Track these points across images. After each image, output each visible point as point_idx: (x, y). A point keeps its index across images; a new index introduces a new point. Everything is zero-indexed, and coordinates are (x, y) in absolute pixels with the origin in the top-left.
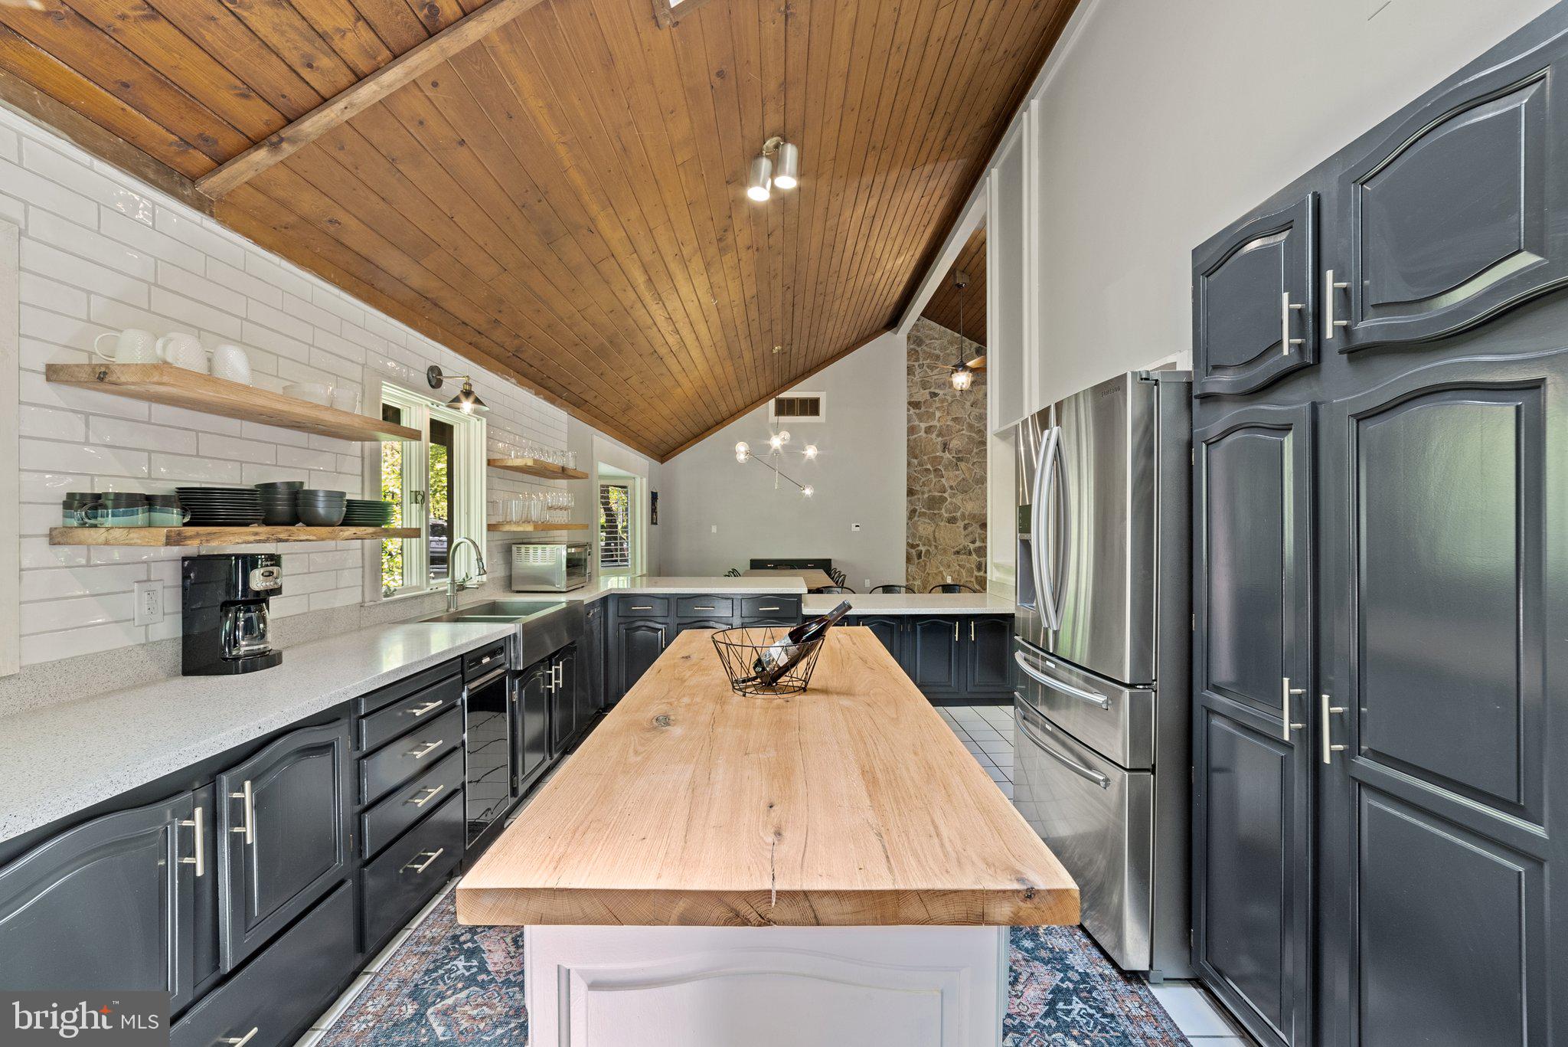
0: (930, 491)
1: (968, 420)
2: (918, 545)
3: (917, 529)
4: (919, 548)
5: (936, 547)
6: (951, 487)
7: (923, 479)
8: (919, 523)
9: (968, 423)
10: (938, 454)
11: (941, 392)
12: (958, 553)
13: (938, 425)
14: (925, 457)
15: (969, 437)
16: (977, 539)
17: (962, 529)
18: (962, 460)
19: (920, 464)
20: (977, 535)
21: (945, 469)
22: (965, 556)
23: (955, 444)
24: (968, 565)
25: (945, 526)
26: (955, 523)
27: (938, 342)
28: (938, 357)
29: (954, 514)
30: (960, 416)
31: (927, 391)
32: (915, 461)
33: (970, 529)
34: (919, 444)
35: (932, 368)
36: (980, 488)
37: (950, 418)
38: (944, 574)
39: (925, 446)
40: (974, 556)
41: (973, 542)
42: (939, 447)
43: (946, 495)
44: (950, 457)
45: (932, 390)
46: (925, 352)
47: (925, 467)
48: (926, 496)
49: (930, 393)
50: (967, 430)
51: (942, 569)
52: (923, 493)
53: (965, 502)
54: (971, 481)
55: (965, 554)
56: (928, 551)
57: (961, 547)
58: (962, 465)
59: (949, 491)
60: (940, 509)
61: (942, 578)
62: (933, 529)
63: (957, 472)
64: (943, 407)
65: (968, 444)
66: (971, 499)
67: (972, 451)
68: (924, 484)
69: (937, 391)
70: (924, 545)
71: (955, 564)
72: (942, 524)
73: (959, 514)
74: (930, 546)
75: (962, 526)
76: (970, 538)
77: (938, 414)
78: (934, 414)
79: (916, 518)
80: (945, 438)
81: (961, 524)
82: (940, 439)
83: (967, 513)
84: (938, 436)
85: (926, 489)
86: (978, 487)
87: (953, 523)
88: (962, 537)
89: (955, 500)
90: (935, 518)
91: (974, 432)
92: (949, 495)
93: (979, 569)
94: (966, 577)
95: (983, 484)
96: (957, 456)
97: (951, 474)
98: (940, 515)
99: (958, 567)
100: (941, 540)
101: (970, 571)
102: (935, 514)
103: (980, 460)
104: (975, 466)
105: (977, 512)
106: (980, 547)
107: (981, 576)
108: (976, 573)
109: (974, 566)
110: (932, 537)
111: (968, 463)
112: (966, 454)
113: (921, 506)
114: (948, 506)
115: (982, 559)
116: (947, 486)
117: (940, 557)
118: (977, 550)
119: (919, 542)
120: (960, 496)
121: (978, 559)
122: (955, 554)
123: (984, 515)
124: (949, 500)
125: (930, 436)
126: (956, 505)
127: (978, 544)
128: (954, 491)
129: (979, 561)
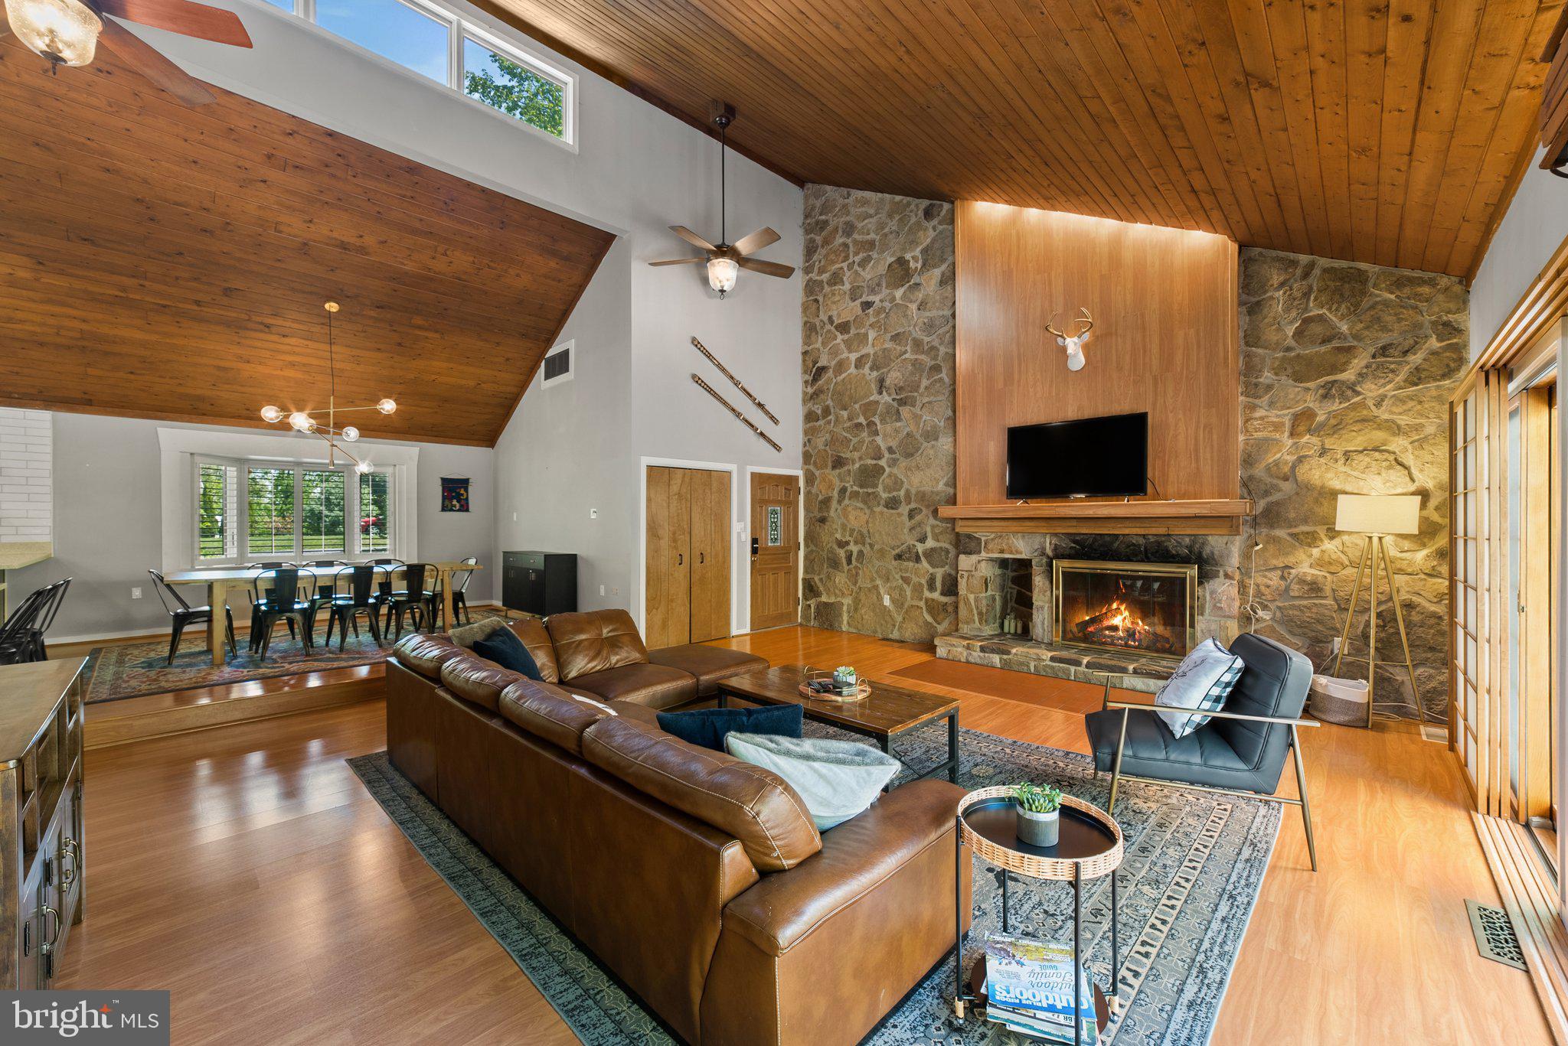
0: (860, 458)
1: (914, 335)
2: (847, 543)
3: (846, 517)
4: (849, 548)
5: (871, 546)
7: (855, 440)
8: (850, 509)
9: (914, 340)
10: (872, 398)
11: (876, 299)
12: (899, 557)
13: (872, 352)
14: (857, 406)
15: (915, 363)
16: (929, 535)
17: (905, 518)
18: (905, 404)
19: (850, 419)
20: (928, 529)
21: (881, 421)
22: (911, 564)
23: (894, 377)
24: (915, 579)
25: (882, 513)
26: (897, 509)
27: (874, 220)
28: (872, 244)
29: (895, 494)
30: (901, 330)
31: (858, 302)
32: (845, 414)
33: (918, 518)
34: (849, 387)
35: (863, 264)
36: (933, 446)
37: (888, 336)
38: (882, 591)
39: (856, 388)
40: (925, 563)
41: (923, 540)
42: (874, 387)
43: (883, 463)
44: (889, 399)
45: (864, 298)
46: (855, 242)
47: (856, 421)
48: (857, 465)
49: (862, 304)
50: (915, 352)
51: (878, 582)
52: (854, 462)
53: (909, 473)
54: (918, 436)
55: (908, 560)
56: (861, 553)
57: (904, 547)
58: (905, 411)
59: (887, 455)
60: (876, 486)
62: (867, 516)
63: (898, 424)
64: (878, 321)
65: (912, 374)
66: (918, 467)
67: (919, 386)
68: (855, 448)
69: (871, 298)
70: (856, 543)
71: (897, 577)
72: (877, 509)
73: (902, 493)
74: (864, 544)
75: (906, 513)
76: (916, 534)
77: (872, 335)
78: (866, 335)
79: (846, 502)
80: (881, 371)
81: (904, 509)
82: (875, 374)
83: (913, 491)
84: (872, 369)
85: (856, 455)
86: (929, 445)
87: (892, 508)
88: (906, 531)
89: (895, 471)
90: (869, 499)
91: (923, 353)
92: (887, 462)
93: (931, 586)
94: (912, 599)
95: (936, 439)
96: (898, 397)
97: (889, 428)
98: (876, 495)
99: (900, 581)
100: (877, 535)
101: (918, 589)
102: (869, 494)
103: (932, 398)
104: (924, 410)
105: (927, 488)
106: (933, 550)
107: (933, 600)
108: (927, 594)
109: (923, 581)
110: (865, 531)
111: (914, 406)
112: (911, 392)
113: (852, 483)
114: (887, 481)
115: (936, 570)
116: (883, 447)
117: (877, 563)
118: (930, 554)
119: (850, 538)
120: (903, 463)
121: (931, 570)
122: (895, 559)
123: (938, 493)
124: (887, 470)
125: (861, 371)
126: (896, 477)
127: (930, 543)
128: (893, 456)
129: (931, 574)
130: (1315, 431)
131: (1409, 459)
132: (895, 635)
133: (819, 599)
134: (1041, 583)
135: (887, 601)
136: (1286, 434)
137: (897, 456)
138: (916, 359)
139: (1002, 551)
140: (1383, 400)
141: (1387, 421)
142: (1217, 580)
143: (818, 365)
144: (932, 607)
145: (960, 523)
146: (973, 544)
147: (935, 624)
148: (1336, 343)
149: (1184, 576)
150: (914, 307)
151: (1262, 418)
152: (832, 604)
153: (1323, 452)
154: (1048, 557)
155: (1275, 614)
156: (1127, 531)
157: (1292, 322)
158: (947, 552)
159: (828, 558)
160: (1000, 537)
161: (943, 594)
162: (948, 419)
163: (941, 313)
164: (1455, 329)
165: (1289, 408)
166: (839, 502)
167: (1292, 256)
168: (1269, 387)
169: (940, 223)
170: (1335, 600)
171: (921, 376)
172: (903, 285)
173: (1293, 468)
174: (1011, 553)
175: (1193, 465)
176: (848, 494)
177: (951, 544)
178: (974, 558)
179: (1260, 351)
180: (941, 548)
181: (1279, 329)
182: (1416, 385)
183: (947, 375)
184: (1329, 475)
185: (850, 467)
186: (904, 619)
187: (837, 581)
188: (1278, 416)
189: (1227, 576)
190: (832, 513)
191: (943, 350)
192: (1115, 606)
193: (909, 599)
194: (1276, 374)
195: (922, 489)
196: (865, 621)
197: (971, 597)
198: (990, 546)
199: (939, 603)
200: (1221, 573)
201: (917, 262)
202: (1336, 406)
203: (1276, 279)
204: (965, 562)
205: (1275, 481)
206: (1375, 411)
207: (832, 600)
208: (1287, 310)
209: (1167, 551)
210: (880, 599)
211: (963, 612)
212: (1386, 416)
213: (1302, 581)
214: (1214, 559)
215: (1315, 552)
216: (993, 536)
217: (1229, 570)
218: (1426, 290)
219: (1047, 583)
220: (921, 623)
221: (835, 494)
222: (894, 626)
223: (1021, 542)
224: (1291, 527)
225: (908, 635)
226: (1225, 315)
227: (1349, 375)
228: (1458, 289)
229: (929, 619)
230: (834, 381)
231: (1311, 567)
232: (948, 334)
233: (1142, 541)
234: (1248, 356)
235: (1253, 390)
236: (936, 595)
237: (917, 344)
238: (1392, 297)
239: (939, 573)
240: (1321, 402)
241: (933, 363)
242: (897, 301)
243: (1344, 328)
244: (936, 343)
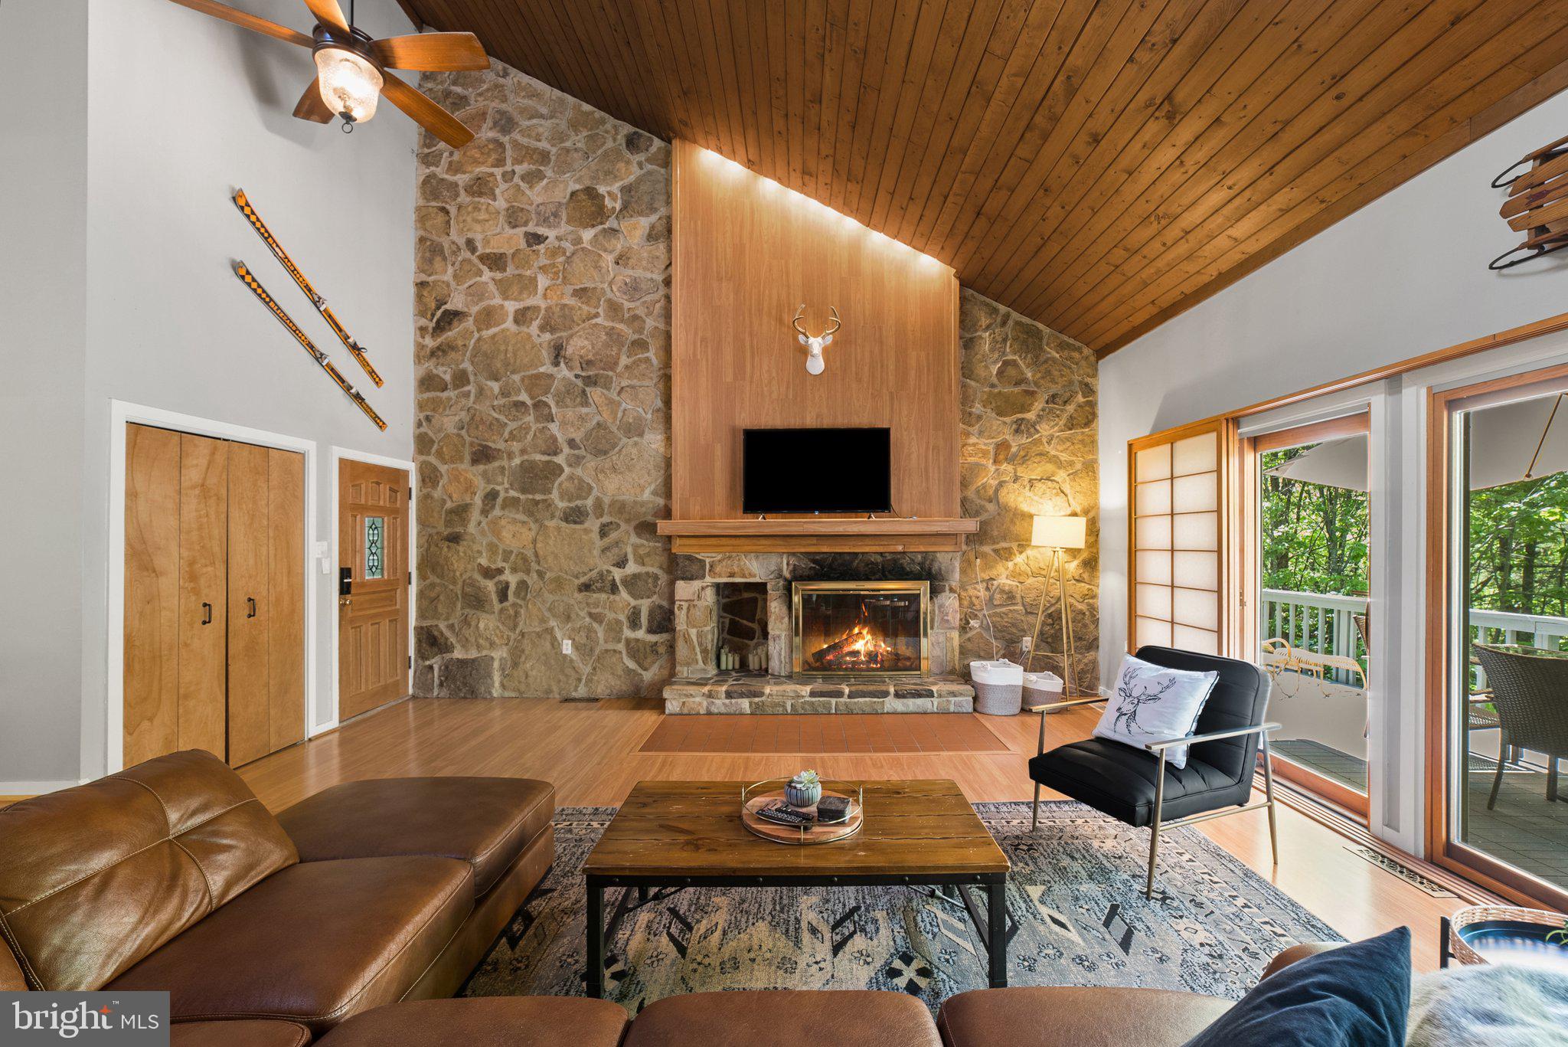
0: (523, 452)
1: (609, 295)
2: (500, 571)
3: (497, 533)
4: (503, 578)
5: (541, 574)
6: (572, 443)
7: (512, 425)
8: (503, 522)
9: (609, 301)
10: (542, 370)
12: (586, 587)
13: (543, 306)
14: (516, 378)
15: (610, 332)
16: (630, 557)
17: (595, 535)
18: (595, 384)
19: (504, 393)
20: (629, 550)
21: (557, 403)
22: (603, 596)
23: (578, 345)
24: (610, 615)
25: (558, 529)
26: (581, 523)
27: (548, 123)
28: (544, 157)
29: (579, 503)
30: (589, 285)
31: (521, 231)
32: (495, 386)
33: (614, 536)
34: (503, 348)
35: (531, 178)
36: (636, 444)
37: (569, 289)
38: (559, 635)
39: (515, 354)
40: (624, 594)
41: (621, 564)
42: (546, 355)
43: (560, 460)
44: (570, 375)
45: (531, 228)
46: (516, 144)
47: (515, 399)
48: (517, 461)
49: (527, 234)
50: (608, 317)
51: (553, 623)
52: (510, 455)
53: (601, 476)
54: (614, 429)
55: (601, 590)
56: (523, 586)
57: (594, 574)
58: (595, 394)
59: (566, 450)
60: (548, 491)
61: (553, 645)
62: (533, 533)
63: (584, 410)
64: (553, 265)
65: (607, 345)
66: (614, 469)
67: (616, 364)
68: (513, 437)
69: (541, 231)
70: (514, 570)
71: (582, 614)
72: (551, 524)
73: (589, 502)
74: (528, 572)
75: (596, 528)
76: (613, 555)
77: (543, 281)
78: (533, 281)
79: (497, 512)
80: (558, 335)
81: (593, 524)
82: (547, 336)
83: (607, 500)
84: (542, 328)
85: (516, 446)
86: (631, 441)
87: (575, 522)
88: (596, 552)
89: (579, 471)
90: (533, 510)
91: (622, 321)
92: (567, 460)
93: (634, 623)
94: (606, 642)
95: (641, 435)
96: (583, 374)
97: (570, 414)
98: (548, 504)
99: (588, 619)
100: (550, 559)
101: (614, 629)
102: (537, 503)
103: (635, 382)
104: (623, 395)
105: (627, 497)
106: (636, 577)
107: (637, 640)
108: (628, 633)
109: (622, 618)
110: (530, 554)
111: (608, 389)
112: (604, 369)
113: (506, 485)
114: (566, 485)
115: (640, 602)
116: (561, 439)
117: (550, 598)
118: (631, 583)
119: (504, 564)
120: (591, 463)
121: (633, 602)
122: (580, 590)
123: (643, 504)
124: (567, 470)
125: (524, 329)
126: (581, 480)
127: (632, 568)
128: (576, 452)
129: (634, 607)
130: (1010, 460)
131: (1067, 488)
132: (582, 691)
133: (447, 656)
134: (777, 610)
135: (567, 647)
136: (991, 461)
137: (582, 452)
138: (613, 328)
139: (732, 575)
140: (1052, 439)
141: (1054, 456)
142: (943, 594)
143: (448, 307)
144: (635, 650)
145: (678, 541)
146: (695, 567)
147: (640, 671)
148: (1024, 387)
149: (918, 592)
150: (609, 259)
151: (974, 445)
152: (473, 660)
153: (1016, 479)
154: (785, 579)
155: (982, 622)
156: (867, 549)
157: (995, 362)
158: (656, 578)
159: (465, 595)
160: (730, 557)
161: (650, 631)
162: (658, 410)
163: (649, 275)
164: (1091, 390)
165: (993, 438)
166: (485, 512)
167: (995, 304)
168: (979, 417)
169: (648, 160)
170: (1024, 605)
171: (620, 350)
172: (593, 226)
173: (997, 491)
174: (744, 576)
175: (924, 484)
176: (499, 500)
177: (661, 567)
178: (697, 584)
179: (973, 383)
180: (647, 573)
181: (986, 367)
182: (1071, 429)
183: (655, 354)
184: (1020, 499)
185: (505, 463)
186: (594, 669)
187: (482, 625)
188: (985, 444)
189: (952, 590)
190: (472, 528)
191: (650, 323)
192: (856, 630)
193: (601, 641)
194: (984, 406)
195: (622, 498)
196: (531, 680)
197: (693, 632)
198: (718, 569)
199: (644, 642)
200: (947, 588)
201: (615, 200)
202: (1024, 440)
203: (984, 321)
204: (684, 590)
205: (983, 503)
206: (1047, 448)
207: (473, 654)
208: (992, 350)
209: (903, 568)
210: (555, 644)
211: (681, 651)
212: (1053, 453)
213: (1002, 591)
214: (941, 574)
215: (1010, 564)
216: (719, 557)
217: (954, 584)
218: (1076, 355)
219: (785, 609)
220: (620, 672)
221: (478, 500)
222: (579, 680)
223: (755, 564)
224: (994, 543)
225: (601, 690)
226: (949, 343)
227: (1031, 416)
228: (1093, 359)
229: (631, 664)
230: (476, 335)
231: (1007, 578)
232: (658, 306)
233: (879, 559)
234: (964, 386)
235: (968, 418)
236: (641, 634)
237: (614, 308)
238: (1057, 356)
239: (645, 605)
240: (1014, 435)
241: (636, 337)
242: (584, 245)
243: (1029, 375)
244: (641, 312)
